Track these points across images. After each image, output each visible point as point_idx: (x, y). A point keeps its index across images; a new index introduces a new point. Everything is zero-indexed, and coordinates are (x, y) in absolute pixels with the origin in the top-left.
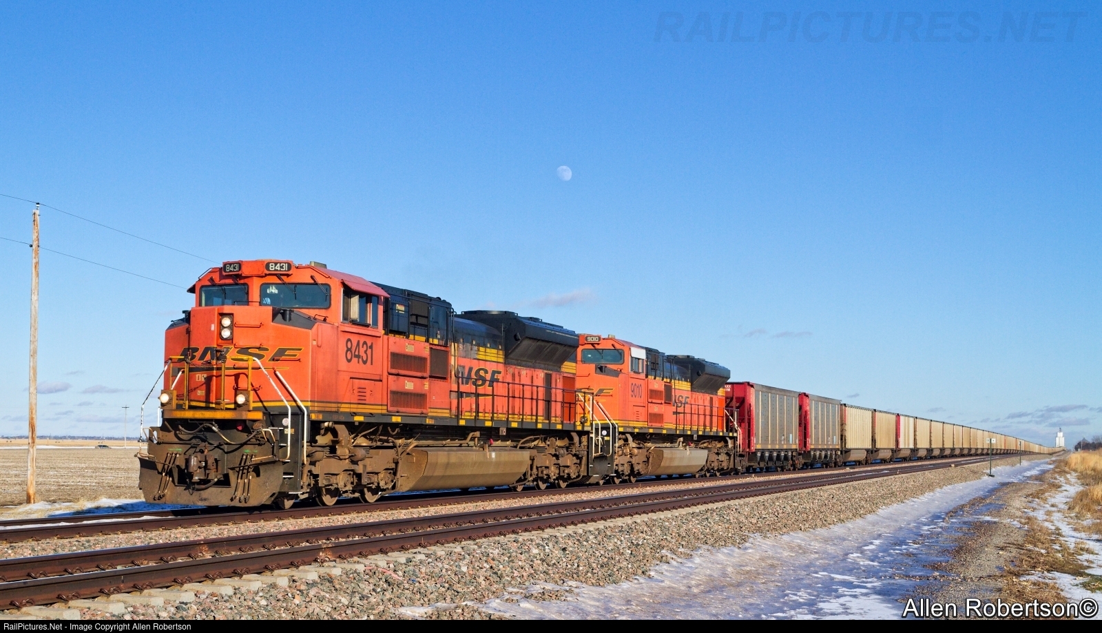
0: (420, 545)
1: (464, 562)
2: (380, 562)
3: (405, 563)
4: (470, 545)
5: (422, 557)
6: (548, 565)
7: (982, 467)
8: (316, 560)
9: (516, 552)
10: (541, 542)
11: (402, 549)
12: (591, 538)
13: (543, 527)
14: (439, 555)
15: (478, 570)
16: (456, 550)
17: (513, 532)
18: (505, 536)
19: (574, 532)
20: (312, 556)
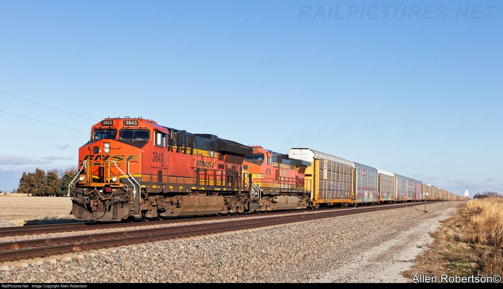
0: (125, 244)
1: (146, 253)
2: (104, 252)
3: (115, 253)
4: (150, 244)
5: (125, 250)
6: (188, 254)
7: (422, 207)
8: (71, 251)
9: (173, 247)
10: (186, 243)
11: (115, 246)
12: (212, 241)
13: (189, 236)
14: (133, 249)
15: (152, 256)
16: (142, 247)
17: (173, 238)
18: (169, 240)
19: (204, 238)
20: (69, 249)
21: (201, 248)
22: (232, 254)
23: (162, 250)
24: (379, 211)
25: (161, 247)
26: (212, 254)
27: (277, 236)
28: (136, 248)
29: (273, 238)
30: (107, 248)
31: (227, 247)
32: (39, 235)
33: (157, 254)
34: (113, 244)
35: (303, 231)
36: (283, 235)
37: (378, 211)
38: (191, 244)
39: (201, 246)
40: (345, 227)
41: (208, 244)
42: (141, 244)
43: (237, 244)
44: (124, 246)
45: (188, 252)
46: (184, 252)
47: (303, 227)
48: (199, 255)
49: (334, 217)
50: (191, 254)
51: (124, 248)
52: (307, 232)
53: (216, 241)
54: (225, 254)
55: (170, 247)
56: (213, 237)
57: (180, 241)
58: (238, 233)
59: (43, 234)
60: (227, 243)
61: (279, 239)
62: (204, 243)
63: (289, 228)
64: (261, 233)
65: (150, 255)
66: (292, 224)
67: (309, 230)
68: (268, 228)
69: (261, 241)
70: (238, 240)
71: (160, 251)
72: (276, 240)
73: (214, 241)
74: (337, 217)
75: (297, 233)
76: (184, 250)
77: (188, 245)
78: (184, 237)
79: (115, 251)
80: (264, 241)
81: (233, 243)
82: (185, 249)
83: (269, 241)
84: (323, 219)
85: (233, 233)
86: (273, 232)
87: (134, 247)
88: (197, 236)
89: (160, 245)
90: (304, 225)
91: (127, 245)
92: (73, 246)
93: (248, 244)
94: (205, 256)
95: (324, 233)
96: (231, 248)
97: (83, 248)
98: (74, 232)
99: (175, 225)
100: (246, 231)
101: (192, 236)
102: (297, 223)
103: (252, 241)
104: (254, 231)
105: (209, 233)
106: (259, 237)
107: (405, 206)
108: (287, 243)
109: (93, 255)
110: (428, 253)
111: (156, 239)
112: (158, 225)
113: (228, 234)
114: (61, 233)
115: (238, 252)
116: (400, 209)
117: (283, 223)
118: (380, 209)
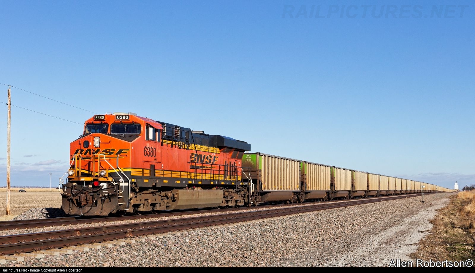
0: (170, 231)
1: (188, 238)
2: (152, 238)
3: (162, 238)
4: (192, 231)
5: (170, 236)
6: (224, 239)
7: (419, 198)
8: (125, 237)
9: (211, 233)
10: (222, 230)
11: (162, 232)
12: (243, 228)
13: (223, 223)
14: (177, 235)
15: (193, 241)
16: (185, 233)
17: (210, 226)
18: (207, 227)
19: (237, 226)
20: (123, 235)
21: (235, 234)
22: (262, 239)
23: (202, 235)
24: (384, 202)
25: (201, 234)
26: (244, 239)
27: (299, 223)
28: (179, 234)
29: (295, 225)
30: (155, 234)
31: (256, 233)
32: (97, 224)
33: (198, 240)
34: (160, 231)
35: (320, 219)
36: (303, 223)
37: (382, 202)
38: (226, 231)
39: (234, 232)
40: (355, 215)
41: (241, 230)
42: (183, 231)
43: (265, 230)
44: (169, 233)
45: (224, 237)
46: (220, 238)
47: (320, 215)
48: (233, 240)
49: (346, 207)
50: (227, 239)
51: (169, 234)
52: (323, 220)
53: (247, 228)
54: (256, 239)
55: (208, 233)
56: (244, 224)
57: (217, 228)
58: (265, 221)
59: (100, 223)
60: (256, 229)
61: (300, 226)
62: (237, 230)
63: (308, 216)
64: (285, 221)
65: (192, 240)
66: (311, 213)
67: (325, 218)
68: (291, 216)
69: (286, 227)
70: (265, 227)
71: (200, 237)
72: (298, 227)
73: (245, 228)
74: (348, 207)
75: (315, 221)
76: (220, 236)
77: (224, 232)
78: (219, 225)
79: (162, 237)
80: (288, 227)
81: (261, 230)
82: (222, 235)
83: (292, 227)
84: (337, 208)
85: (261, 221)
86: (295, 220)
87: (178, 233)
88: (231, 224)
89: (200, 231)
90: (321, 214)
91: (171, 232)
92: (126, 232)
93: (275, 230)
94: (238, 240)
95: (338, 221)
96: (260, 234)
97: (136, 234)
98: (125, 221)
99: (210, 214)
100: (272, 219)
101: (227, 223)
102: (315, 212)
103: (277, 228)
104: (279, 219)
105: (241, 221)
106: (283, 225)
107: (405, 197)
108: (307, 229)
109: (144, 240)
110: (429, 237)
111: (196, 227)
112: (196, 215)
113: (257, 222)
114: (115, 222)
115: (266, 237)
116: (401, 200)
117: (302, 212)
118: (384, 200)
